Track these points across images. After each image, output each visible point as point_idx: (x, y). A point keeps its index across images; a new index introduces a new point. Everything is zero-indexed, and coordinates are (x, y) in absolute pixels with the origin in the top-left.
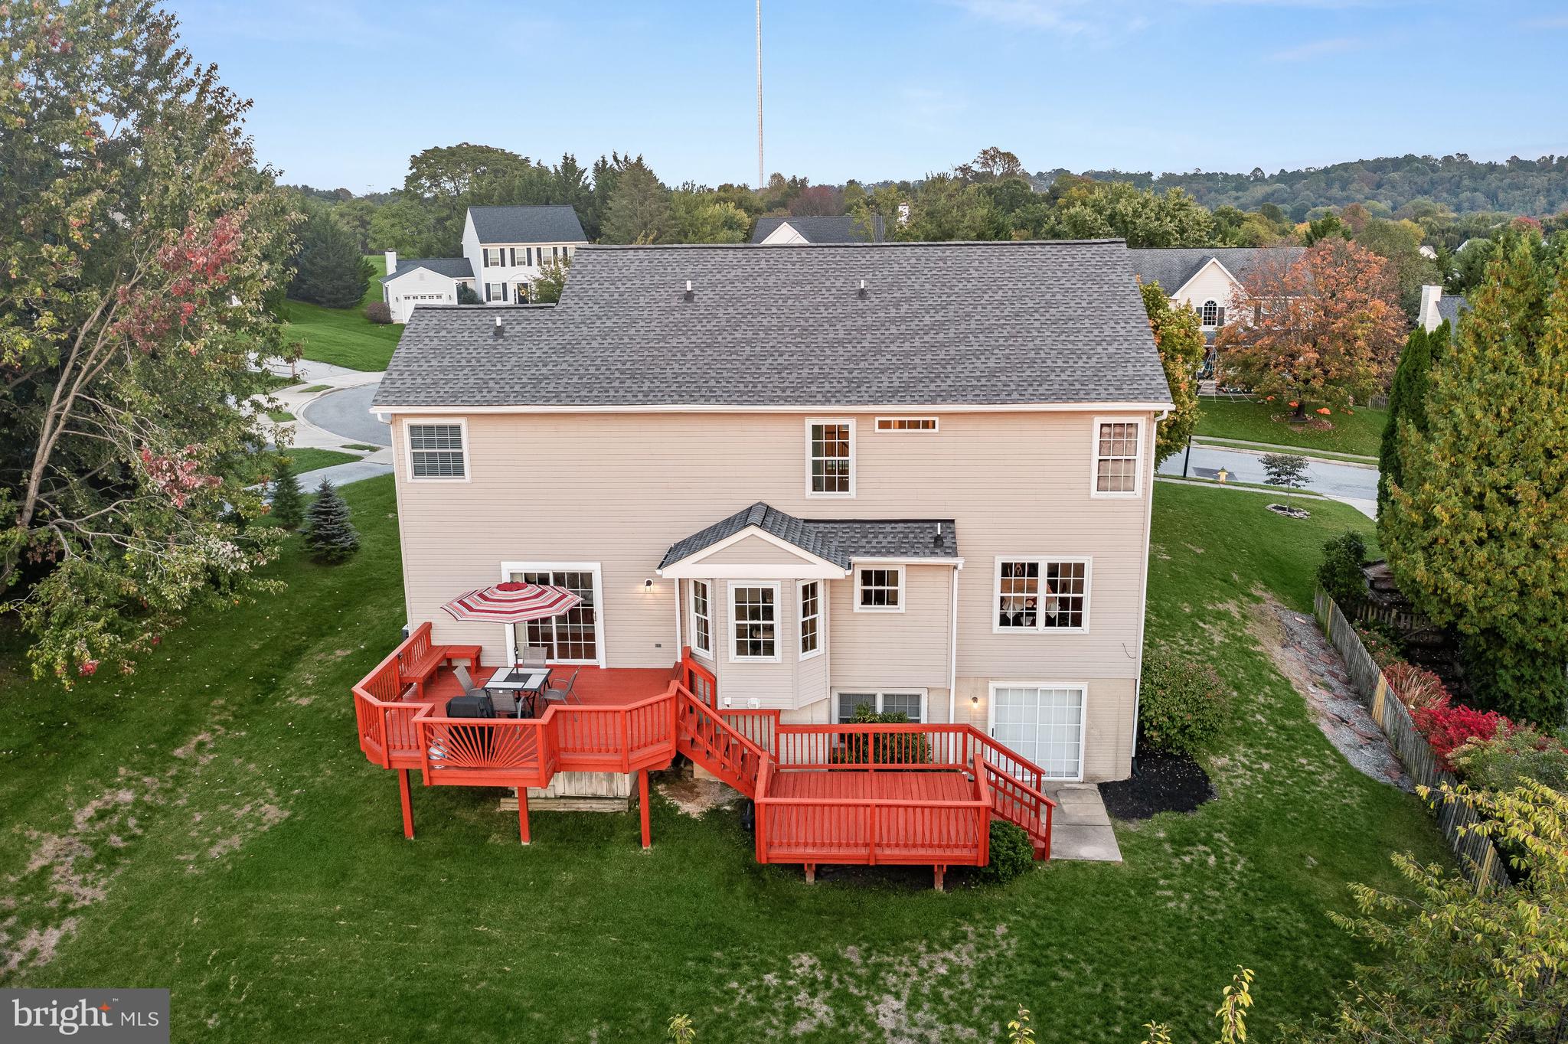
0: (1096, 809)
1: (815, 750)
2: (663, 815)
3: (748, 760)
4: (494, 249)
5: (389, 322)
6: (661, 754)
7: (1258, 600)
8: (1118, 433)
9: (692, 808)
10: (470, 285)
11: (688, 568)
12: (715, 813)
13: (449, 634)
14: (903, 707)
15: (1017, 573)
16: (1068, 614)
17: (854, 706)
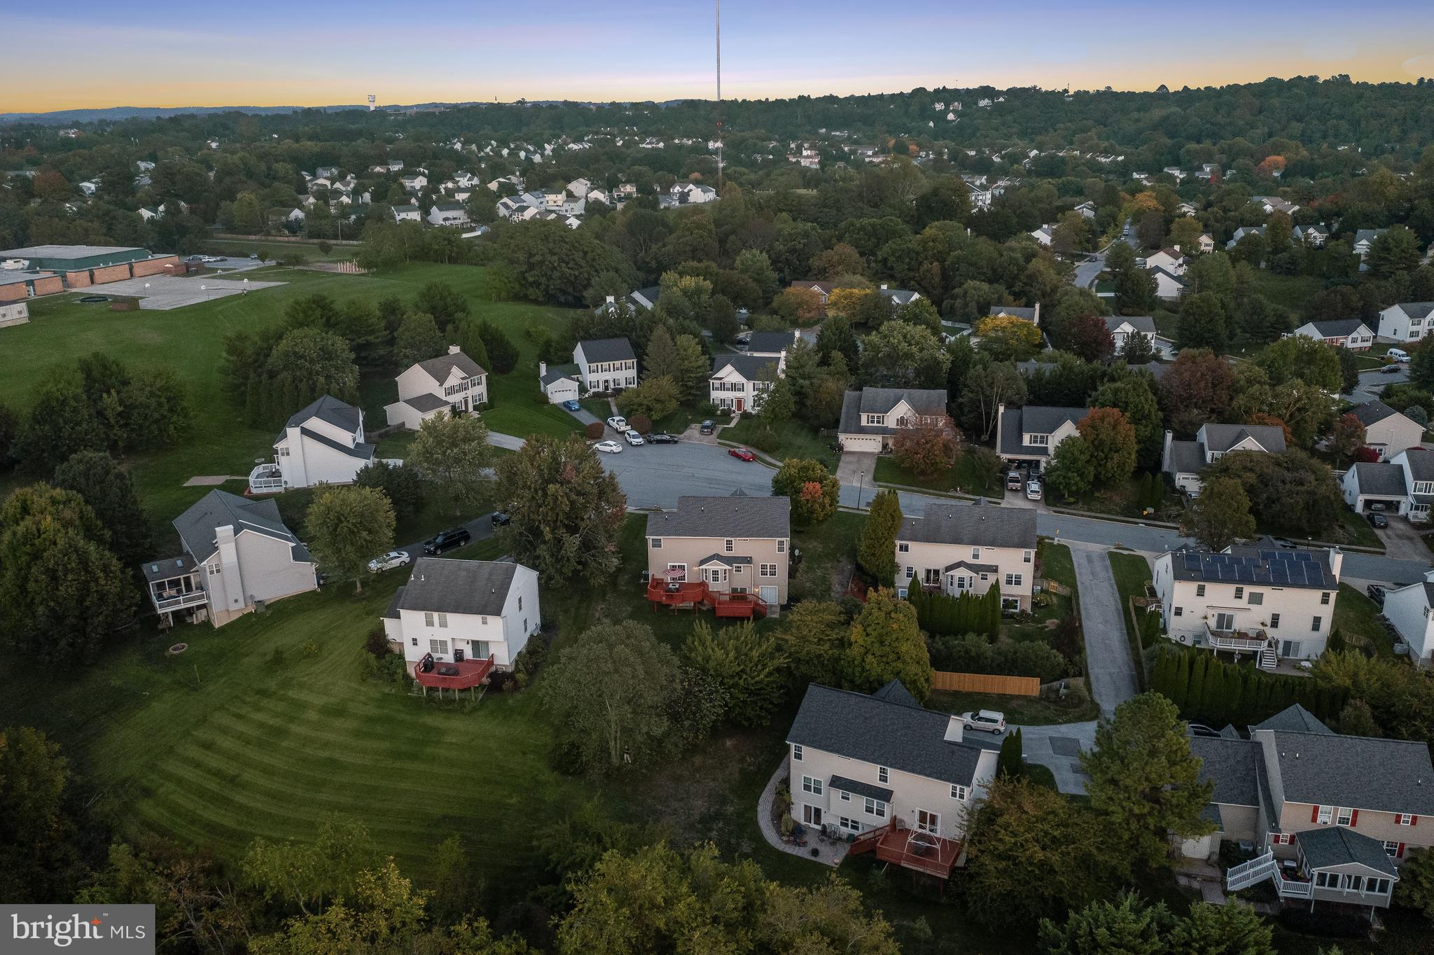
0: (778, 609)
1: (727, 598)
2: (699, 609)
3: (714, 600)
4: (593, 365)
5: (548, 403)
6: (700, 599)
7: (839, 562)
8: (781, 543)
9: (704, 609)
10: (580, 379)
11: (704, 567)
12: (708, 610)
13: (658, 576)
14: (743, 590)
15: (764, 567)
16: (773, 574)
17: (734, 590)
